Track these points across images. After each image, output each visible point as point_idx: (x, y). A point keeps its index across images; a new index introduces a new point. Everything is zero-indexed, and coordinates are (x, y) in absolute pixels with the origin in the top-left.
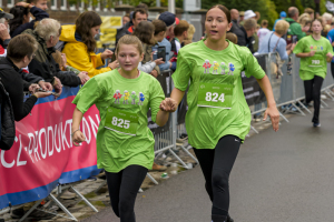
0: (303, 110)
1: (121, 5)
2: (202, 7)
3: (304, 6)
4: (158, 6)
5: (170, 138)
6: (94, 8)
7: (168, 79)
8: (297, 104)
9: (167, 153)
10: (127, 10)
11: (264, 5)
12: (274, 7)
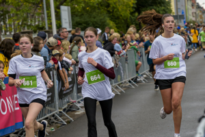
0: (133, 85)
1: (26, 30)
2: (73, 28)
3: (132, 24)
4: (47, 29)
5: (55, 107)
6: (10, 33)
7: (51, 72)
8: (130, 82)
9: (53, 116)
10: (28, 33)
11: (109, 25)
12: (115, 25)
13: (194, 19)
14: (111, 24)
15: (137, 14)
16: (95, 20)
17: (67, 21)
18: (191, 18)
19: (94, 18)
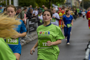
13: (75, 5)
14: (37, 4)
15: (48, 1)
16: (29, 2)
17: (16, 2)
18: (73, 4)
19: (29, 1)
